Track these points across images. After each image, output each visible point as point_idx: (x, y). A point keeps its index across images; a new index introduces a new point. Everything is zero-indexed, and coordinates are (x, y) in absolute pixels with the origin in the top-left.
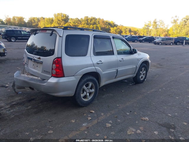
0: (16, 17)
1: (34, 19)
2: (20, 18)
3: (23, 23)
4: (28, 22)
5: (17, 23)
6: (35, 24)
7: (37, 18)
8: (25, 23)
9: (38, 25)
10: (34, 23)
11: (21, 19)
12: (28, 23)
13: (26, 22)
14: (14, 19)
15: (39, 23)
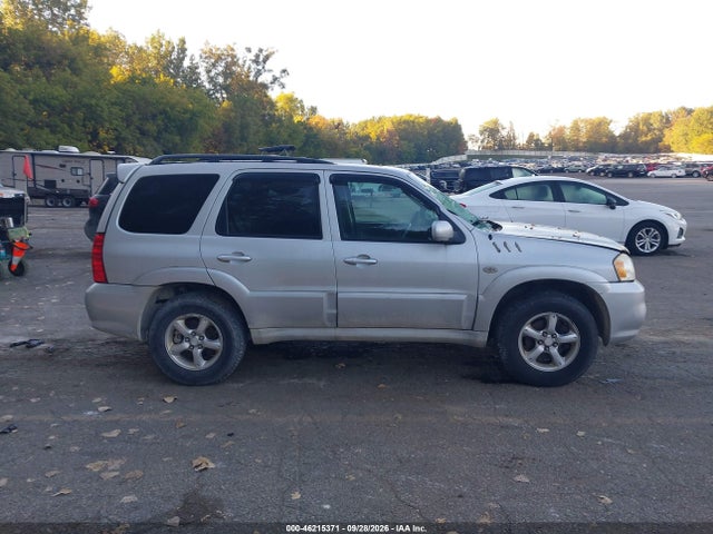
0: (582, 121)
1: (647, 120)
2: (597, 121)
3: (604, 140)
4: (626, 133)
5: (585, 140)
6: (649, 138)
7: (661, 115)
8: (613, 137)
9: (660, 140)
10: (646, 136)
11: (600, 126)
12: (624, 136)
13: (617, 133)
14: (576, 128)
15: (666, 132)
